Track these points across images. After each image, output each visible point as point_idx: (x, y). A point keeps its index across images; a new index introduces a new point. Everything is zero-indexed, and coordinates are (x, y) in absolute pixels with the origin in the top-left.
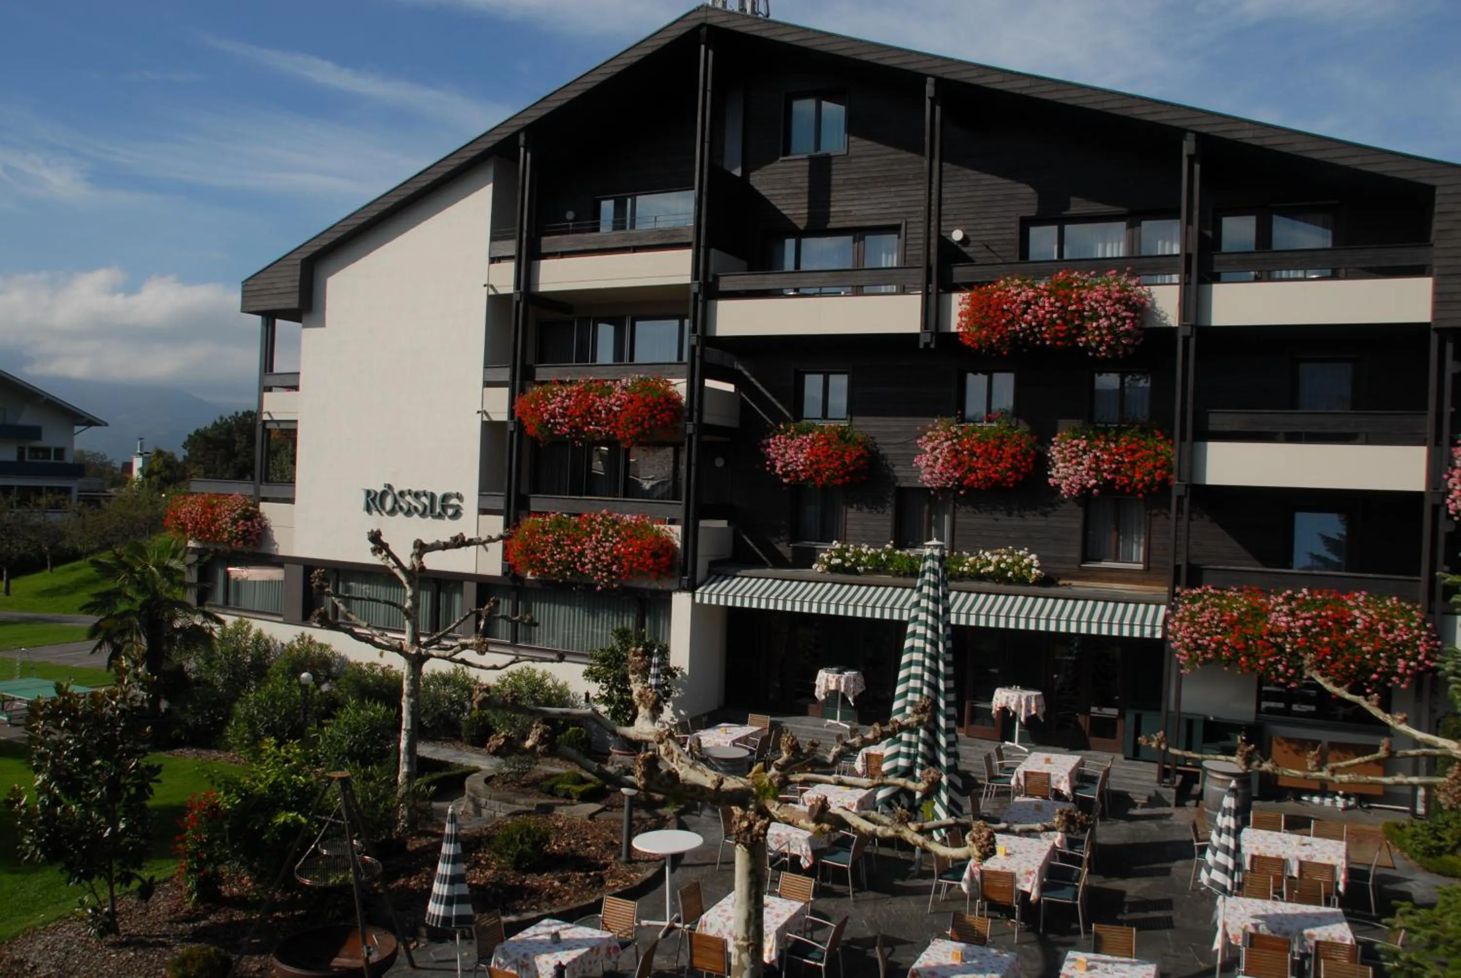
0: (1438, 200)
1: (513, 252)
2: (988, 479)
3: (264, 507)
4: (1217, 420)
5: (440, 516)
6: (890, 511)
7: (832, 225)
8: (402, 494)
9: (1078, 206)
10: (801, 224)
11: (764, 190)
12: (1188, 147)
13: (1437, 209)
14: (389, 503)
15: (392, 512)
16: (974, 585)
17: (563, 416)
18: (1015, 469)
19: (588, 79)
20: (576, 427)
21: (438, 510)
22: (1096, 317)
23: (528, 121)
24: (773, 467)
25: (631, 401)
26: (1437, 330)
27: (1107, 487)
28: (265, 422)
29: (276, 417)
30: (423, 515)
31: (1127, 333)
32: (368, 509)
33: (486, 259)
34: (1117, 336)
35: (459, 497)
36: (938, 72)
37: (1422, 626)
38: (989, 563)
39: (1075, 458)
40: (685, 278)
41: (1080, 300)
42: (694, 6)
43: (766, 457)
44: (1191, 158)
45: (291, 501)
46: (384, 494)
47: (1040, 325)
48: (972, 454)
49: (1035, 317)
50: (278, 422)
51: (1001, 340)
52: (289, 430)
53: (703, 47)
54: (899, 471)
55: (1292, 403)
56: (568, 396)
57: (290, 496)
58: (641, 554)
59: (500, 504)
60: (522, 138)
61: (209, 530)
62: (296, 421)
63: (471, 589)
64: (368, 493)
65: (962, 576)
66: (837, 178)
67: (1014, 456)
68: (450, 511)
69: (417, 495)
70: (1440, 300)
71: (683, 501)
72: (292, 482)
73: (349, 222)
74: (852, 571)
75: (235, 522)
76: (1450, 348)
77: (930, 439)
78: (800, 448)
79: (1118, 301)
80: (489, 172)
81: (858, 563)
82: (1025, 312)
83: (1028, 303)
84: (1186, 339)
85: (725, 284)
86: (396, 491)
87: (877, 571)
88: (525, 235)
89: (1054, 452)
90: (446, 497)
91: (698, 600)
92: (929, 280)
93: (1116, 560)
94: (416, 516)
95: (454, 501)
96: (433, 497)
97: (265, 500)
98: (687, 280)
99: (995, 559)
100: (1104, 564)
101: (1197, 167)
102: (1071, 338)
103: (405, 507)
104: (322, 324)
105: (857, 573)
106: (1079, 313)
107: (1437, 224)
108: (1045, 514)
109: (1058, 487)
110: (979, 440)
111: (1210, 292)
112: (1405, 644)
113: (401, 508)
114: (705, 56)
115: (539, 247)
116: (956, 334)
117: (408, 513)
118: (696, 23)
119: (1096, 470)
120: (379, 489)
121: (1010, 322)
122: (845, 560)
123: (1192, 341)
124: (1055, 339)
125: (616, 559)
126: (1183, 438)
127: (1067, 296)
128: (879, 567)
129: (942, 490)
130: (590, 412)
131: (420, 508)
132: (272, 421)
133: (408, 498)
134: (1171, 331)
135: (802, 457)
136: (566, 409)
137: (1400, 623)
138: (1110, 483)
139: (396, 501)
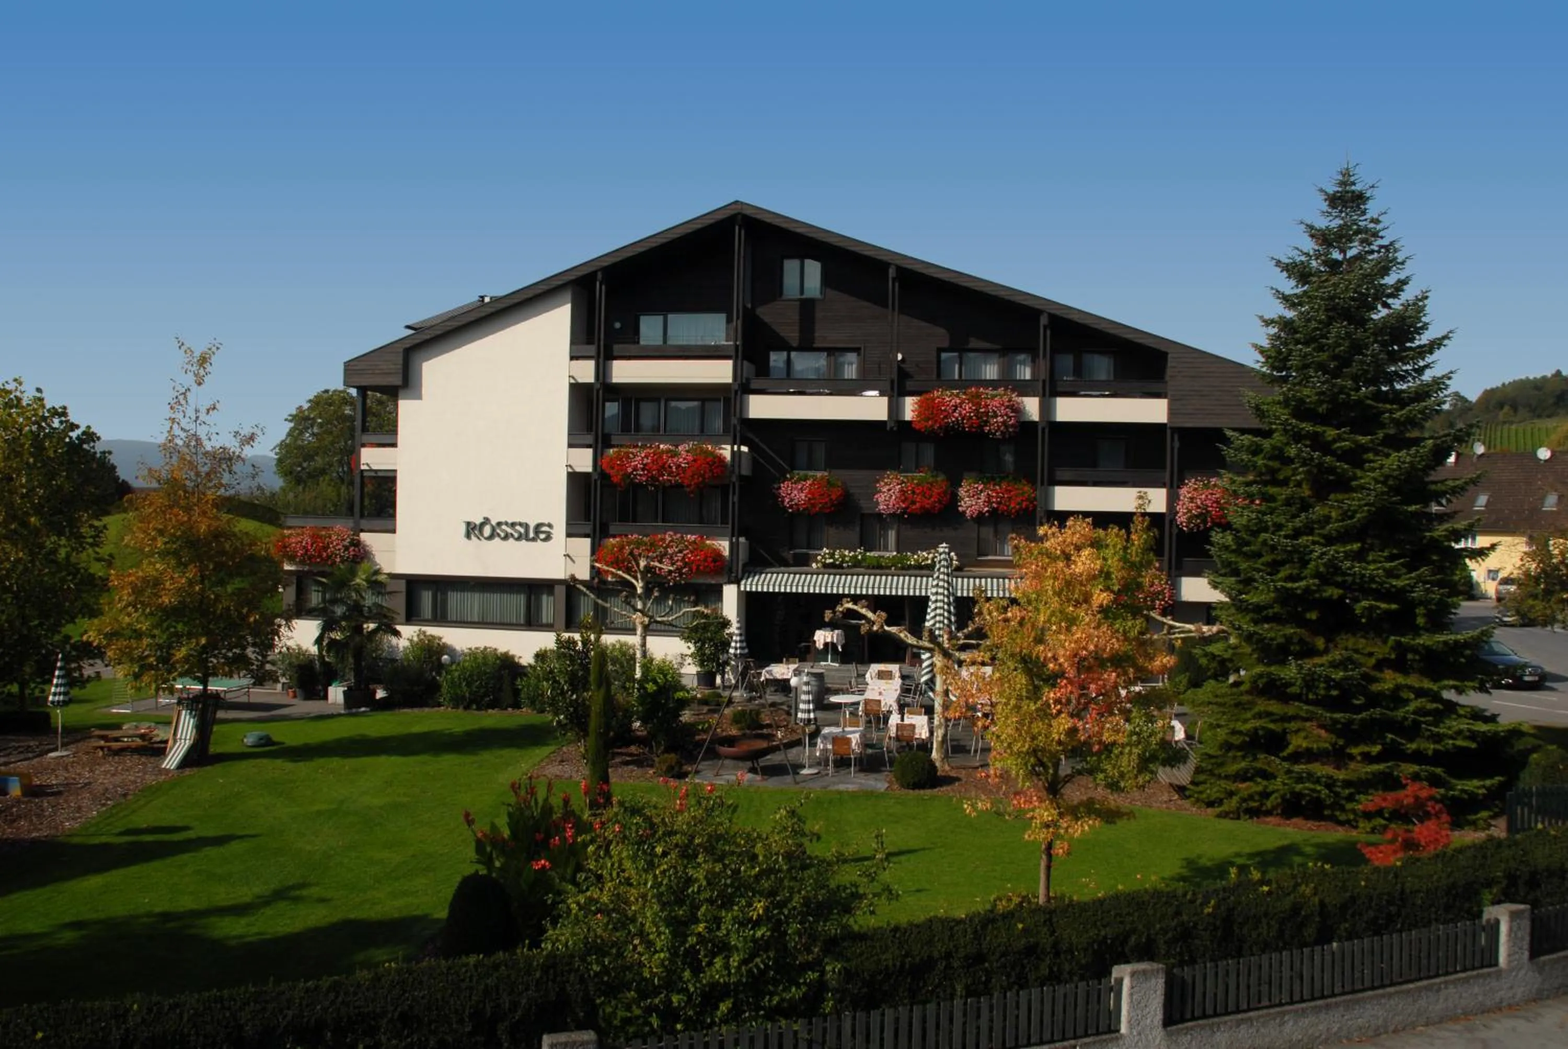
0: (1169, 360)
1: (593, 353)
2: (922, 507)
3: (364, 537)
4: (1060, 474)
5: (534, 540)
6: (858, 529)
7: (815, 345)
8: (499, 524)
9: (974, 343)
10: (795, 344)
11: (767, 319)
12: (1044, 320)
13: (1169, 364)
14: (487, 531)
15: (491, 537)
16: (917, 572)
17: (643, 469)
18: (940, 502)
19: (653, 240)
20: (652, 477)
21: (532, 535)
22: (996, 416)
23: (606, 264)
24: (783, 502)
25: (695, 460)
26: (1171, 428)
27: (993, 512)
28: (362, 471)
29: (375, 467)
30: (518, 539)
31: (1012, 426)
32: (468, 536)
33: (568, 357)
34: (1007, 427)
35: (550, 526)
36: (898, 262)
37: (1166, 583)
38: (927, 559)
39: (976, 495)
40: (729, 379)
41: (986, 406)
42: (732, 200)
43: (779, 496)
44: (1045, 327)
45: (393, 531)
46: (482, 525)
47: (963, 419)
48: (914, 492)
49: (960, 414)
50: (376, 471)
51: (940, 427)
52: (388, 478)
53: (737, 228)
54: (863, 503)
55: (1094, 464)
56: (646, 457)
57: (391, 527)
58: (705, 560)
59: (588, 530)
60: (600, 275)
61: (320, 556)
62: (395, 471)
63: (560, 591)
64: (468, 524)
65: (910, 567)
66: (819, 315)
67: (939, 494)
68: (542, 536)
69: (513, 525)
70: (1171, 412)
71: (730, 526)
72: (393, 516)
73: (449, 323)
74: (840, 566)
75: (346, 548)
76: (1176, 437)
77: (886, 484)
78: (802, 490)
79: (1007, 407)
80: (568, 296)
81: (842, 562)
82: (954, 411)
83: (956, 407)
84: (1043, 429)
85: (753, 386)
86: (494, 523)
87: (854, 566)
88: (602, 343)
89: (962, 492)
90: (538, 526)
91: (742, 588)
92: (892, 389)
93: (996, 555)
94: (511, 540)
95: (545, 529)
96: (526, 526)
97: (362, 531)
98: (730, 380)
99: (931, 556)
100: (990, 558)
101: (1048, 332)
102: (981, 427)
103: (502, 535)
104: (419, 397)
105: (843, 568)
106: (987, 413)
107: (1169, 372)
108: (956, 529)
109: (964, 512)
110: (918, 485)
111: (1055, 402)
112: (1159, 593)
113: (499, 535)
114: (738, 233)
115: (612, 350)
116: (910, 423)
117: (506, 537)
118: (733, 212)
119: (989, 502)
120: (478, 521)
121: (946, 417)
122: (836, 560)
123: (1047, 431)
124: (971, 427)
125: (686, 564)
126: (1042, 484)
127: (978, 404)
128: (856, 564)
129: (893, 515)
130: (663, 467)
131: (516, 535)
132: (371, 470)
133: (504, 527)
134: (1034, 424)
135: (803, 496)
136: (645, 465)
137: (1156, 582)
138: (995, 510)
139: (493, 529)
